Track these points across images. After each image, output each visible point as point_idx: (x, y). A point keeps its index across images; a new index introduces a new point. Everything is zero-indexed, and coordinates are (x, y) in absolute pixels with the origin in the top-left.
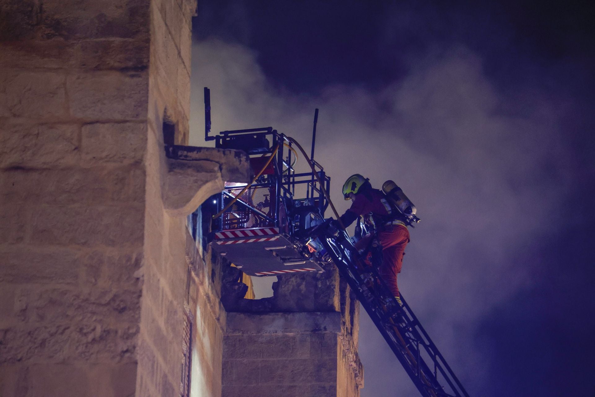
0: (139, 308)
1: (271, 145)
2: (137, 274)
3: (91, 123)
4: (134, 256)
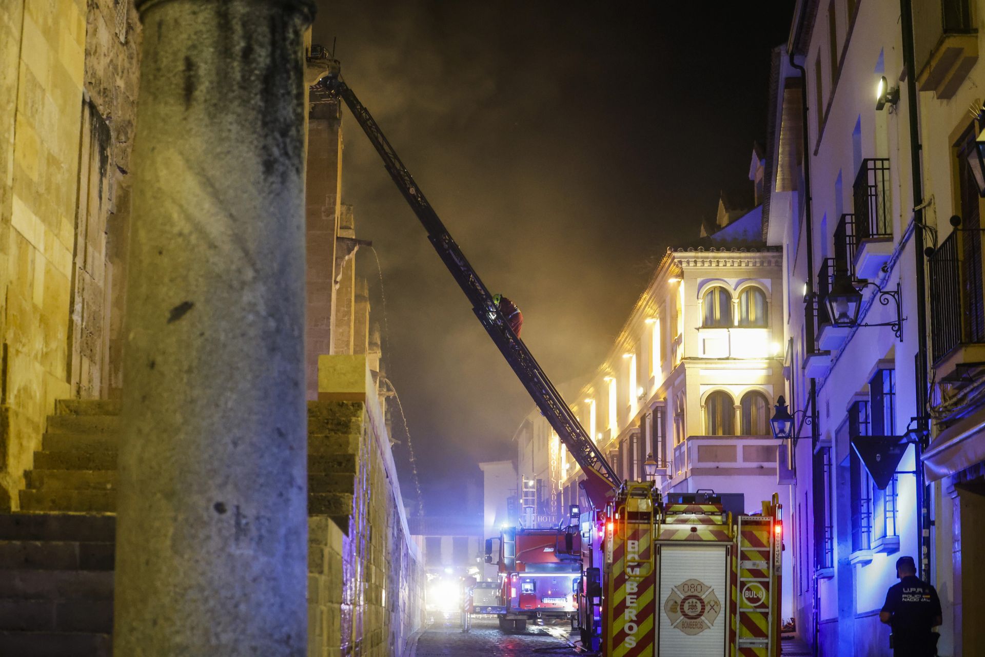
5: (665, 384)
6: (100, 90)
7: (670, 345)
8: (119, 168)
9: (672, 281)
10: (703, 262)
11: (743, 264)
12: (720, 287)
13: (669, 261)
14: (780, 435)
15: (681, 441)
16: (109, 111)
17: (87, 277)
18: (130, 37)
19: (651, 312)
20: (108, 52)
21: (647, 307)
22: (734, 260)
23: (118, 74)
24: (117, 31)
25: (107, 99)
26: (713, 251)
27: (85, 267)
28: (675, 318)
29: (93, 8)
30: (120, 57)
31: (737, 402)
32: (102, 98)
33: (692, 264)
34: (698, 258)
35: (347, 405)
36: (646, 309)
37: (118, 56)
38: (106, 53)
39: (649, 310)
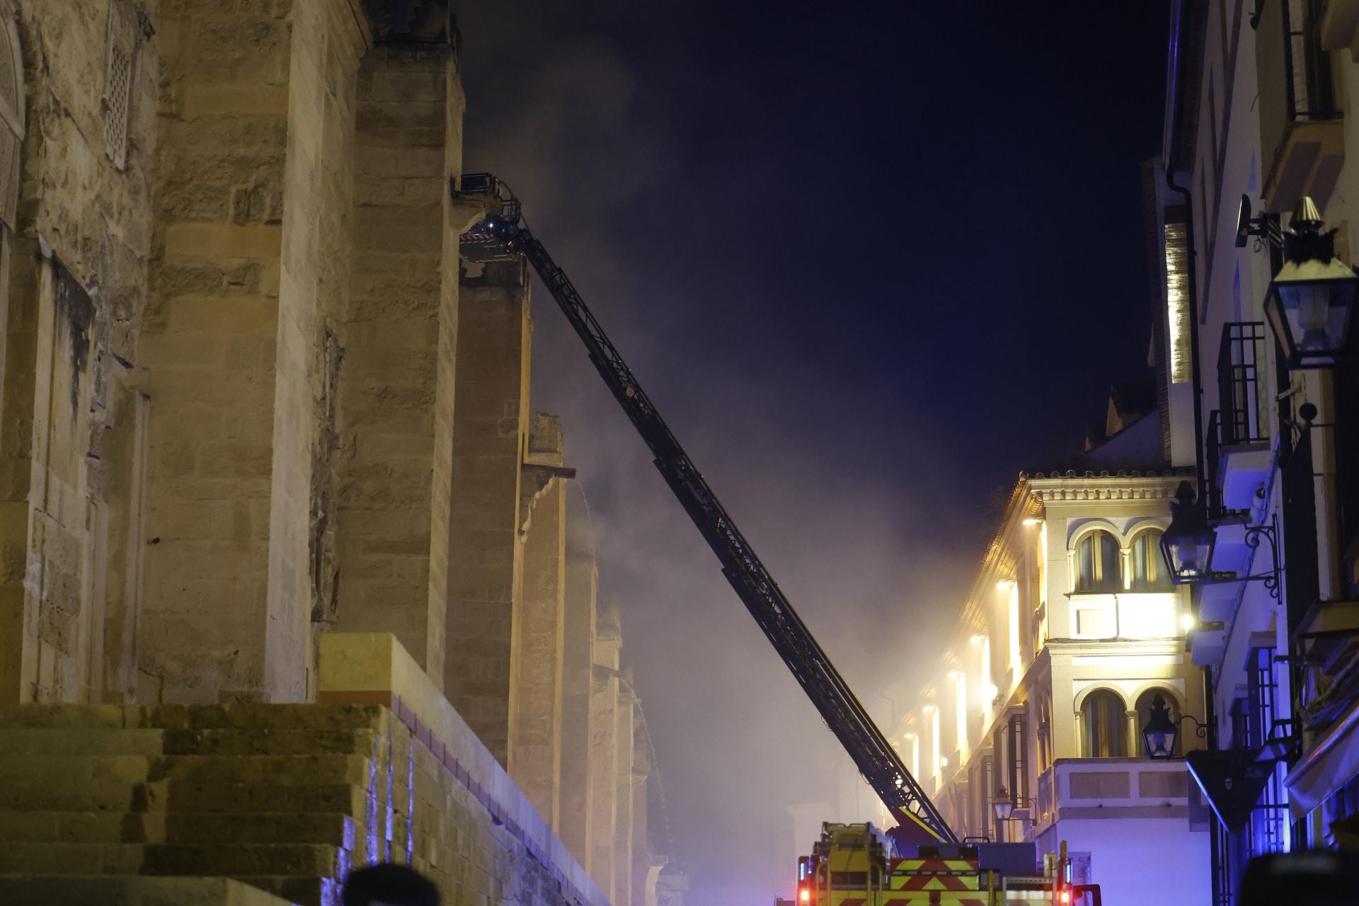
0: (440, 290)
1: (488, 185)
2: (439, 269)
3: (411, 178)
4: (437, 260)
5: (1024, 680)
6: (76, 242)
7: (1031, 618)
8: (119, 358)
9: (1029, 523)
10: (1075, 493)
11: (1136, 496)
12: (1102, 530)
13: (1024, 493)
14: (1157, 754)
15: (1047, 767)
16: (95, 272)
17: (50, 523)
18: (133, 161)
19: (1006, 571)
20: (90, 182)
21: (1000, 563)
22: (1123, 490)
23: (112, 217)
24: (109, 151)
25: (89, 255)
26: (1089, 477)
27: (45, 508)
28: (1036, 580)
29: (59, 116)
30: (116, 191)
31: (1131, 706)
32: (79, 252)
33: (1058, 497)
34: (1066, 487)
35: (357, 710)
36: (998, 567)
37: (111, 189)
38: (87, 185)
39: (1002, 569)
